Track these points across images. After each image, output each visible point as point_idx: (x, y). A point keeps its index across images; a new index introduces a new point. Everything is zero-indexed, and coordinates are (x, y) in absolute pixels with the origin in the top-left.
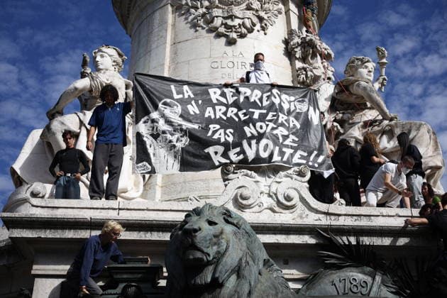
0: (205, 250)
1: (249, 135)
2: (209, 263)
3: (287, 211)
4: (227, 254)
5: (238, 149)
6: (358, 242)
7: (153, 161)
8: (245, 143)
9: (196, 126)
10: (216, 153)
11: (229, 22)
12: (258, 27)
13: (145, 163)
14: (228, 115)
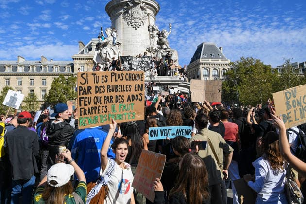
11: (136, 24)
12: (142, 24)
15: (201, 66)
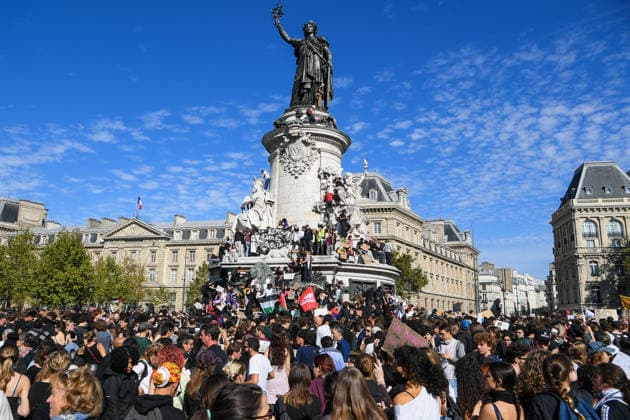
15: (577, 214)
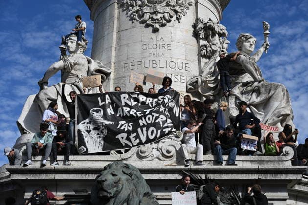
0: (109, 191)
1: (141, 125)
2: (111, 197)
3: (168, 159)
4: (122, 192)
5: (135, 134)
6: (206, 177)
7: (87, 145)
8: (139, 130)
9: (111, 123)
10: (122, 138)
11: (154, 16)
12: (174, 18)
13: (82, 147)
14: (131, 113)
